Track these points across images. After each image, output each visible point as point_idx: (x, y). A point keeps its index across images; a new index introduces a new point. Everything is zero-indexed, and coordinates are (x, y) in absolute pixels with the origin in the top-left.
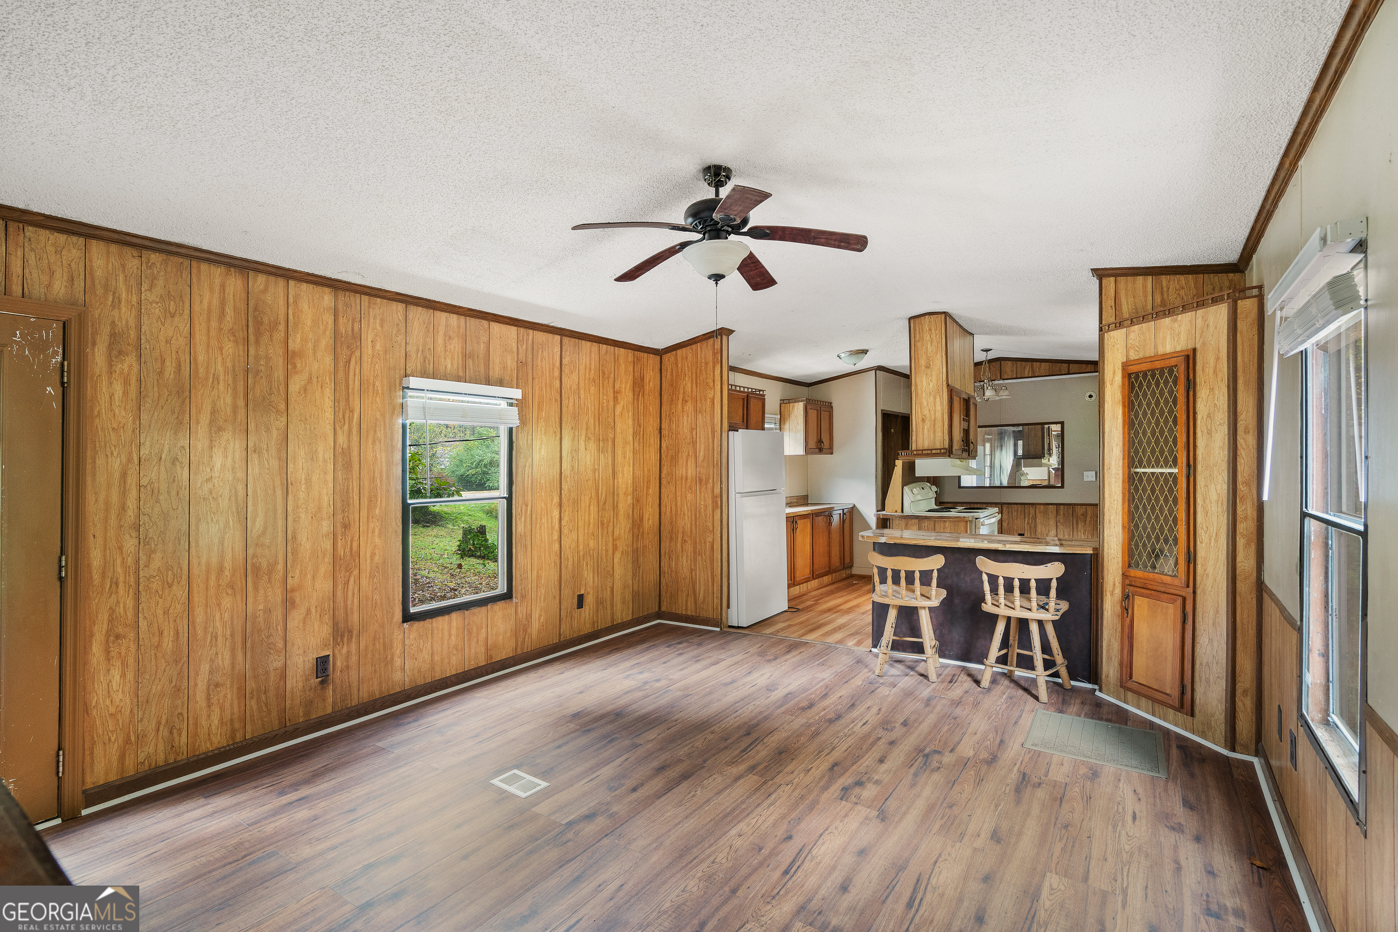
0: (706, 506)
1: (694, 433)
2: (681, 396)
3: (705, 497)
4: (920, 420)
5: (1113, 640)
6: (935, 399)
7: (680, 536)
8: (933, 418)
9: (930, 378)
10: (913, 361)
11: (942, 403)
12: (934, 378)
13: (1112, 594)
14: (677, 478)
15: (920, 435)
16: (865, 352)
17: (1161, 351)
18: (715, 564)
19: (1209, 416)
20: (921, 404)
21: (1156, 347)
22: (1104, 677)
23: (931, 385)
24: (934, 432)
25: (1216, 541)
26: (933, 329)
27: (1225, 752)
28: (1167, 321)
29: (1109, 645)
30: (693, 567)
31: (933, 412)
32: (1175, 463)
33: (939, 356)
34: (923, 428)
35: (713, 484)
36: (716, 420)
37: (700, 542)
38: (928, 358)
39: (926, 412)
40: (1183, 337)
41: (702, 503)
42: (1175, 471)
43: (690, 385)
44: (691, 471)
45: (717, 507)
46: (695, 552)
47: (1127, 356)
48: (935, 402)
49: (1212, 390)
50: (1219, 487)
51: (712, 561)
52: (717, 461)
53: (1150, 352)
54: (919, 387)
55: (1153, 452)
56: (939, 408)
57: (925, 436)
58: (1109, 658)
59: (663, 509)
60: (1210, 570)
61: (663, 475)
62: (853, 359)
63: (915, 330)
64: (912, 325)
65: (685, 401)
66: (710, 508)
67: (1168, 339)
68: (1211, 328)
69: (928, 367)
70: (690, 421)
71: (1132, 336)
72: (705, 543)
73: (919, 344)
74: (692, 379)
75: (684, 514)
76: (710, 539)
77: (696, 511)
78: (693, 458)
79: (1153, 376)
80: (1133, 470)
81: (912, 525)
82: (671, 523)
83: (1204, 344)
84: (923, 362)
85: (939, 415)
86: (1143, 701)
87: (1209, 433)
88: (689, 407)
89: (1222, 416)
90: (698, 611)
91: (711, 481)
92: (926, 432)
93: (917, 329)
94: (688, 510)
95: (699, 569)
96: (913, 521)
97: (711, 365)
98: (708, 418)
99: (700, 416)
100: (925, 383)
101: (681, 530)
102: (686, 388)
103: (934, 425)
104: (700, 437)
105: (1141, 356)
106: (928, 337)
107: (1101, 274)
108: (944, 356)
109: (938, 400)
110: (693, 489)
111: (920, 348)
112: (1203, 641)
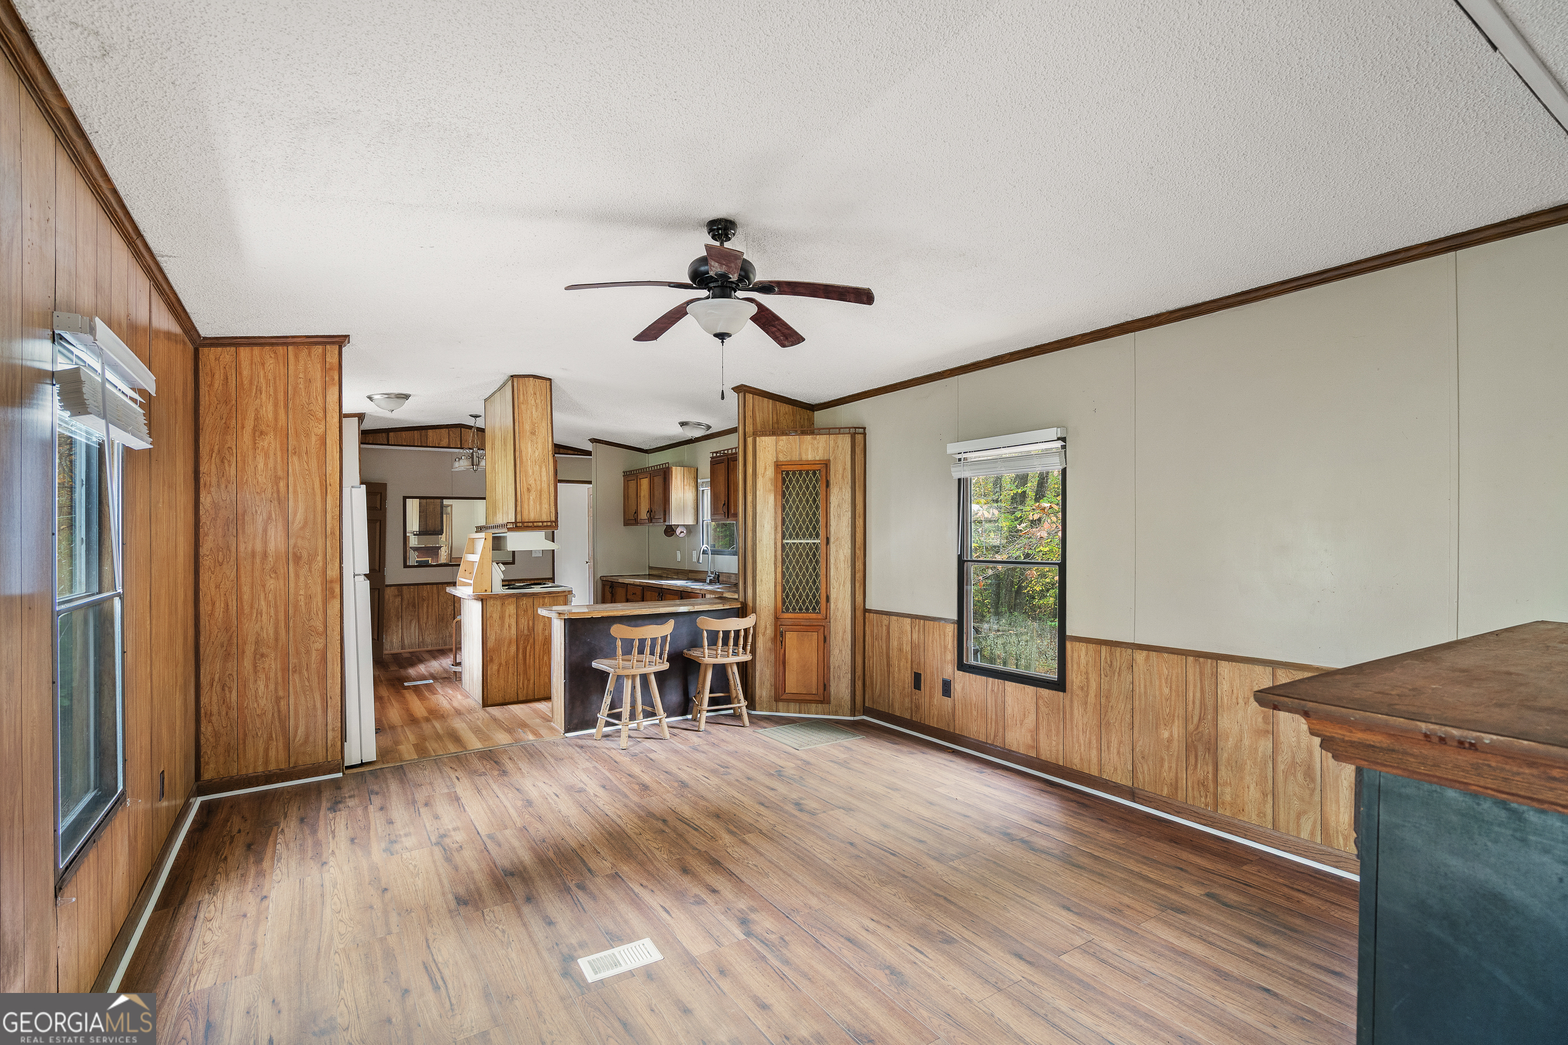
0: (309, 598)
1: (282, 484)
2: (249, 424)
3: (306, 584)
4: (525, 489)
5: (765, 669)
6: (541, 467)
7: (250, 650)
8: (539, 488)
9: (535, 445)
10: (517, 424)
11: (548, 473)
12: (540, 446)
13: (764, 634)
14: (242, 555)
15: (526, 506)
16: (407, 397)
17: (804, 458)
18: (329, 681)
19: (839, 505)
20: (526, 472)
21: (800, 454)
22: (757, 698)
23: (537, 454)
24: (541, 504)
25: (844, 586)
26: (538, 396)
27: (852, 718)
28: (809, 437)
29: (761, 674)
30: (281, 693)
31: (538, 483)
32: (817, 536)
33: (544, 424)
34: (529, 499)
35: (325, 564)
36: (329, 469)
37: (298, 653)
38: (533, 424)
39: (532, 481)
40: (821, 451)
41: (302, 592)
42: (817, 541)
43: (270, 408)
44: (276, 541)
45: (334, 597)
46: (285, 669)
47: (777, 457)
48: (541, 472)
49: (841, 489)
50: (845, 551)
51: (323, 678)
52: (333, 529)
53: (795, 457)
54: (524, 454)
55: (794, 528)
56: (544, 478)
57: (531, 507)
58: (762, 683)
59: (204, 608)
60: (840, 605)
61: (204, 550)
62: (392, 403)
63: (518, 390)
64: (515, 384)
65: (258, 433)
66: (319, 599)
67: (810, 451)
68: (840, 449)
69: (533, 433)
70: (271, 465)
71: (781, 443)
72: (308, 652)
73: (523, 407)
74: (276, 399)
75: (260, 613)
76: (319, 645)
77: (287, 605)
78: (280, 527)
79: (801, 474)
80: (785, 541)
81: (509, 604)
82: (227, 630)
83: (835, 458)
84: (527, 427)
85: (545, 486)
86: (792, 705)
87: (839, 516)
88: (270, 442)
89: (847, 507)
90: (292, 760)
91: (320, 558)
92: (532, 502)
93: (521, 390)
94: (269, 605)
95: (295, 693)
96: (510, 600)
97: (318, 384)
98: (314, 464)
99: (294, 460)
100: (530, 450)
101: (251, 639)
102: (263, 412)
103: (541, 495)
104: (295, 492)
105: (788, 459)
106: (533, 401)
107: (741, 390)
108: (549, 424)
109: (544, 469)
110: (282, 571)
111: (524, 411)
112: (835, 652)
